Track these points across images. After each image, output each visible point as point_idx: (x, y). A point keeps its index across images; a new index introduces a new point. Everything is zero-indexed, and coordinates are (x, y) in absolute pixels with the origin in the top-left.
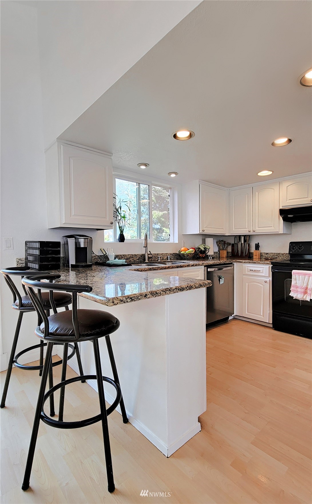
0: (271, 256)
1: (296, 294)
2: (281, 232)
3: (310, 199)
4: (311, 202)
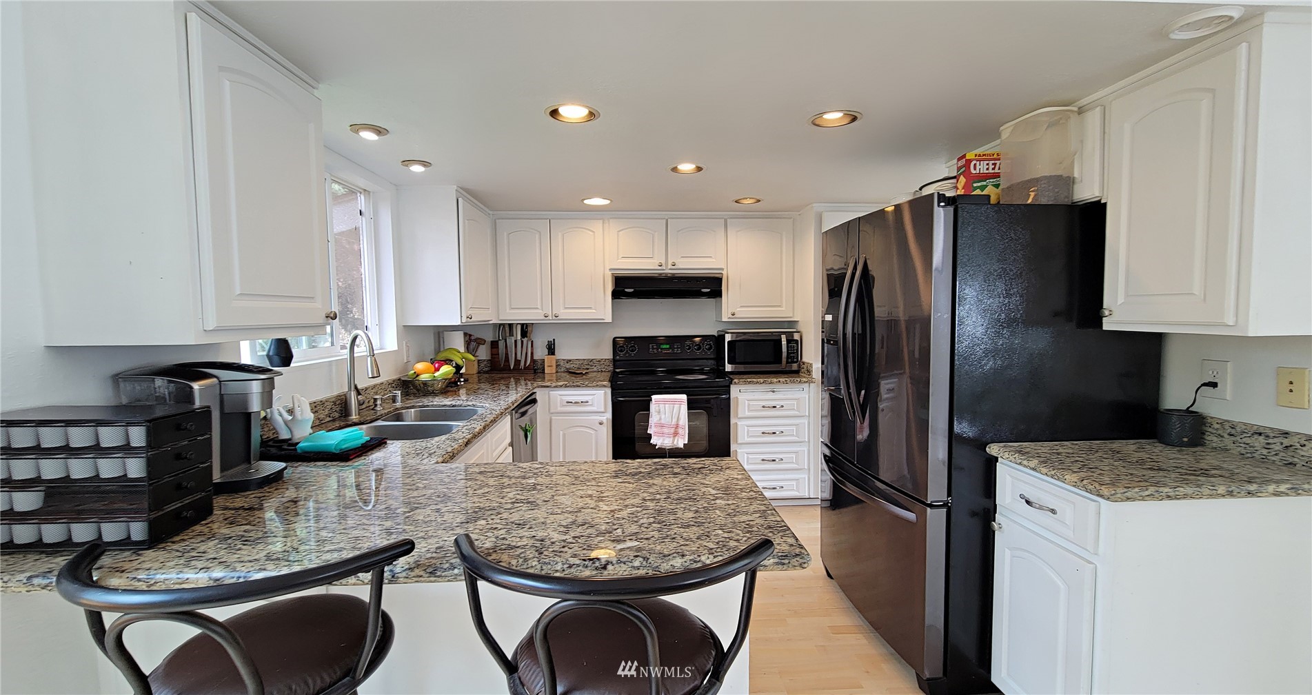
1: (662, 439)
2: (609, 319)
3: (657, 262)
4: (660, 268)
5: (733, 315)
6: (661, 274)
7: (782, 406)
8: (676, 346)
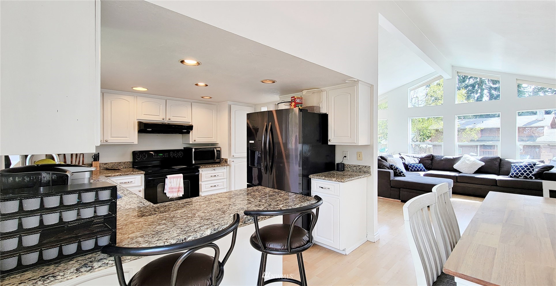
0: (111, 166)
1: (172, 194)
2: (136, 142)
3: (162, 118)
4: (163, 120)
5: (195, 141)
6: (163, 123)
7: (218, 175)
8: (166, 154)
